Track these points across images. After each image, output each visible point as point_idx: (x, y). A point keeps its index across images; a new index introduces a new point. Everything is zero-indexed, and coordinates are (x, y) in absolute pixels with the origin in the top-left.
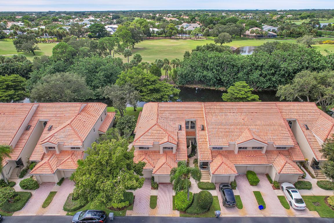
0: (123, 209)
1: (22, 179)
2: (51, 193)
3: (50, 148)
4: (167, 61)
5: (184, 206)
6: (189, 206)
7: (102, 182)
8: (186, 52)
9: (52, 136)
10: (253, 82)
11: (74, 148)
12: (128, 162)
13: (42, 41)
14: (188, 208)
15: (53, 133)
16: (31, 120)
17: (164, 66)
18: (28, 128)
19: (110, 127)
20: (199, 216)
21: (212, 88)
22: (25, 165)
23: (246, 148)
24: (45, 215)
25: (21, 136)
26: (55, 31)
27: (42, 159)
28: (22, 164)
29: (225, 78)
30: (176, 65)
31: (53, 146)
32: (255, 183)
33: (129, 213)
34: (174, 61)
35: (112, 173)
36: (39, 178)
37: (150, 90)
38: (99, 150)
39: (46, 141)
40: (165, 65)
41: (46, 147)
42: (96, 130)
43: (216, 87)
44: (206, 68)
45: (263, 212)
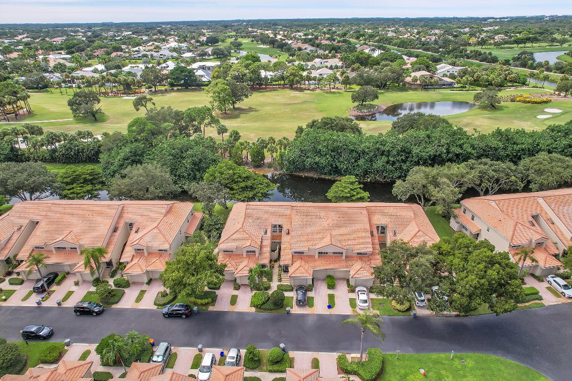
0: (207, 304)
1: (115, 278)
2: (142, 291)
3: (138, 250)
4: (272, 140)
5: (260, 302)
6: (264, 303)
7: (188, 278)
8: (299, 127)
9: (141, 238)
10: (378, 171)
11: (162, 250)
12: (210, 262)
13: (103, 93)
14: (262, 305)
15: (141, 236)
16: (117, 223)
17: (269, 146)
18: (115, 230)
19: (196, 230)
20: (272, 312)
21: (327, 177)
22: (115, 266)
23: (327, 253)
24: (139, 308)
25: (110, 238)
26: (122, 79)
27: (132, 260)
28: (112, 265)
29: (342, 166)
30: (283, 147)
31: (141, 248)
32: (331, 286)
33: (211, 308)
34: (280, 141)
35: (197, 271)
36: (129, 277)
37: (242, 188)
38: (186, 252)
39: (135, 243)
40: (270, 144)
41: (135, 249)
42: (183, 232)
43: (332, 176)
44: (318, 153)
45: (331, 310)
